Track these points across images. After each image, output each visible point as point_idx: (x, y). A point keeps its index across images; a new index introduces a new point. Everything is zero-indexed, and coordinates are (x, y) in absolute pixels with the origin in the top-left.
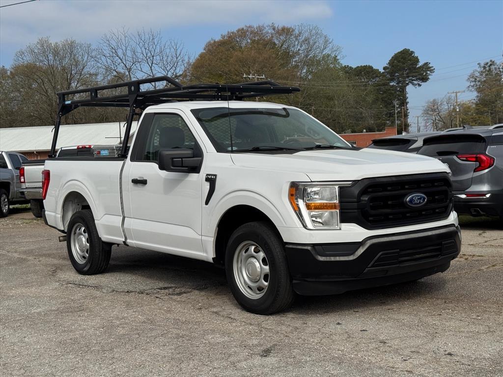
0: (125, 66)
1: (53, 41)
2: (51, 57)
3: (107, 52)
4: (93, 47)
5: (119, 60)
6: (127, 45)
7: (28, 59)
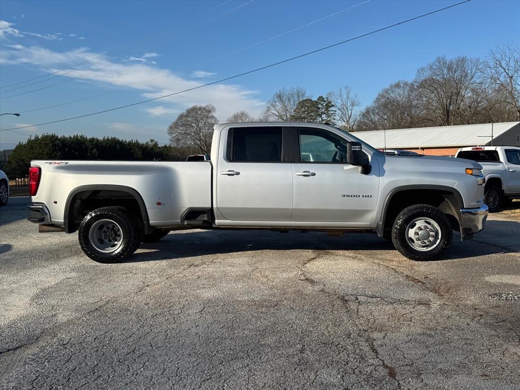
0: (508, 74)
1: (448, 59)
2: (445, 71)
3: (492, 64)
4: (481, 61)
5: (503, 70)
6: (511, 56)
7: (427, 74)
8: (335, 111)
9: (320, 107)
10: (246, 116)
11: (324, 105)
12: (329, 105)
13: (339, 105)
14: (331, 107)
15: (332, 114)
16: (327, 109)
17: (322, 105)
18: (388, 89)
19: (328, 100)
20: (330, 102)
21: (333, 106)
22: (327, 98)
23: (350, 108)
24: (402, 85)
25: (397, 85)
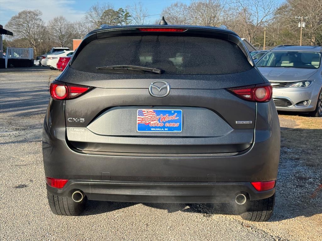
8: (132, 20)
9: (120, 16)
10: (64, 20)
11: (124, 15)
12: (127, 16)
13: (134, 16)
14: (129, 17)
15: (130, 22)
16: (126, 19)
17: (122, 14)
18: (170, 7)
19: (126, 12)
20: (128, 13)
21: (130, 16)
22: (126, 10)
23: (142, 18)
24: (179, 5)
25: (176, 5)
